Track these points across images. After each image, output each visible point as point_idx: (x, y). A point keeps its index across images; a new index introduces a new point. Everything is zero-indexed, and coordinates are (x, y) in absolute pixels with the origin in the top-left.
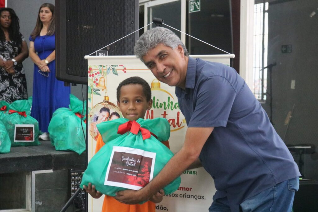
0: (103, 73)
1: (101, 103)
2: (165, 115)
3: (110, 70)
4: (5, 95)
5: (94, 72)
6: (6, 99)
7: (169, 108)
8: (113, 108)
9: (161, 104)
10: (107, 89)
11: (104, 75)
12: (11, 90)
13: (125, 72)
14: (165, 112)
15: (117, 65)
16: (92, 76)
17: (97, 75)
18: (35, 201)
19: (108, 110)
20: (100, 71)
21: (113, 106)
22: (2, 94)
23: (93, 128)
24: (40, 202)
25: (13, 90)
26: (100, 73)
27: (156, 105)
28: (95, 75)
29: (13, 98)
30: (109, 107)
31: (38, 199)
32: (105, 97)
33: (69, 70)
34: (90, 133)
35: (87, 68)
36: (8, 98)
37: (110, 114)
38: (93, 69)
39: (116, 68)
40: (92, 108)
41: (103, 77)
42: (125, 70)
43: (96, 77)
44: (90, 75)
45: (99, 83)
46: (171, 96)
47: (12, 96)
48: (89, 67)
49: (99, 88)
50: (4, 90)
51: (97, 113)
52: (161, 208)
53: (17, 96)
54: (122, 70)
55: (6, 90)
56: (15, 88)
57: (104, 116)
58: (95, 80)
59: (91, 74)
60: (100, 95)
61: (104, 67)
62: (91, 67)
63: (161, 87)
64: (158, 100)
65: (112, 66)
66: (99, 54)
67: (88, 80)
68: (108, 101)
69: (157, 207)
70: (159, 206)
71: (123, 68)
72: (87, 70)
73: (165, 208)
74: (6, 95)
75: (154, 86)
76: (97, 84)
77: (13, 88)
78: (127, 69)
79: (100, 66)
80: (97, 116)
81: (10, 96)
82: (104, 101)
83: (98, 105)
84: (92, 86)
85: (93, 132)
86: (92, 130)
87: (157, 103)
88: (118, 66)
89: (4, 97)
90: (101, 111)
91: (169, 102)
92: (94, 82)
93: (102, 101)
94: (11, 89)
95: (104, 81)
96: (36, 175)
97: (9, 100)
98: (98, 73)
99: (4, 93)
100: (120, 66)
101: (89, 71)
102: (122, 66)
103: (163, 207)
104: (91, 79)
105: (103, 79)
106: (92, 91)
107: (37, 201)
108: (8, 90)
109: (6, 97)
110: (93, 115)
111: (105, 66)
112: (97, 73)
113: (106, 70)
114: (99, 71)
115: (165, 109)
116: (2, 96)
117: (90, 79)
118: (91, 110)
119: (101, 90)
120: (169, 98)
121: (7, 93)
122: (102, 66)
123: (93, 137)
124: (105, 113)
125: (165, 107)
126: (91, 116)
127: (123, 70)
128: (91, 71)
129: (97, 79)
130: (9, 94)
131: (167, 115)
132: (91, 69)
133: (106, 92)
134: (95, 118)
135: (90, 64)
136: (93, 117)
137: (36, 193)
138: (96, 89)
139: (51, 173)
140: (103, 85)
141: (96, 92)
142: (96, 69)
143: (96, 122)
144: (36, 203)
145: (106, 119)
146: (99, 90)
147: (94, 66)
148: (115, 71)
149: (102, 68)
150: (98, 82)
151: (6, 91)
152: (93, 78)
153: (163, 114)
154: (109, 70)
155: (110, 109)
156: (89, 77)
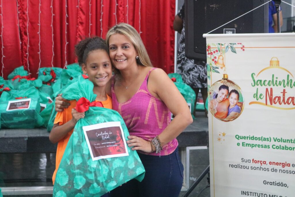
0: (222, 51)
1: (220, 81)
2: (284, 92)
3: (229, 48)
4: (192, 74)
5: (212, 50)
6: (193, 78)
7: (288, 86)
8: (232, 86)
9: (280, 82)
10: (226, 66)
11: (222, 53)
12: (199, 69)
13: (244, 50)
14: (284, 90)
15: (234, 43)
16: (211, 54)
17: (215, 54)
18: (190, 177)
19: (227, 88)
20: (219, 49)
21: (232, 84)
22: (190, 72)
23: (213, 105)
24: (194, 177)
25: (201, 69)
26: (219, 52)
27: (276, 83)
28: (213, 53)
29: (201, 77)
30: (228, 84)
31: (193, 175)
32: (224, 75)
33: (196, 48)
34: (210, 110)
35: (206, 47)
36: (195, 76)
37: (230, 92)
38: (211, 47)
39: (234, 46)
40: (212, 86)
41: (222, 55)
42: (243, 48)
43: (215, 55)
44: (209, 54)
45: (218, 61)
46: (290, 74)
47: (199, 75)
48: (208, 45)
49: (217, 66)
50: (192, 68)
51: (216, 91)
52: (282, 185)
53: (205, 76)
54: (240, 49)
55: (194, 68)
56: (203, 67)
57: (223, 94)
58: (214, 59)
59: (210, 52)
60: (218, 72)
61: (222, 45)
62: (209, 45)
63: (280, 65)
64: (277, 78)
65: (230, 44)
66: (227, 32)
67: (207, 58)
68: (227, 79)
69: (278, 183)
70: (279, 182)
71: (241, 46)
72: (206, 49)
73: (285, 185)
74: (194, 74)
75: (273, 64)
76: (215, 62)
77: (201, 67)
78: (245, 47)
79: (218, 44)
80: (217, 93)
81: (197, 75)
82: (223, 79)
83: (217, 83)
84: (211, 64)
85: (213, 109)
86: (211, 107)
87: (276, 81)
88: (237, 44)
89: (191, 76)
90: (220, 89)
91: (288, 80)
92: (213, 60)
93: (221, 79)
94: (199, 67)
95: (223, 59)
96: (190, 151)
97: (197, 79)
98: (217, 51)
99: (191, 72)
100: (238, 44)
101: (207, 49)
102: (240, 44)
103: (284, 184)
104: (210, 57)
105: (221, 57)
106: (210, 69)
107: (192, 177)
108: (196, 68)
109: (193, 75)
110: (212, 92)
111: (224, 44)
112: (215, 51)
113: (224, 48)
114: (217, 49)
115: (284, 87)
116: (189, 74)
117: (208, 57)
118: (210, 88)
119: (220, 68)
120: (288, 76)
121: (194, 72)
122: (221, 44)
123: (213, 114)
124: (224, 91)
125: (284, 84)
126: (210, 93)
127: (242, 48)
128: (210, 49)
129: (215, 58)
130: (196, 72)
131: (286, 92)
132: (209, 47)
133: (225, 70)
134: (214, 95)
135: (208, 42)
136: (212, 95)
137: (190, 169)
138: (215, 67)
139: (206, 150)
140: (222, 63)
141: (215, 70)
142: (214, 47)
143: (215, 99)
144: (190, 179)
145: (225, 96)
146: (217, 68)
147: (213, 44)
148: (234, 49)
149: (220, 46)
150: (216, 60)
151: (194, 70)
152: (211, 56)
153: (282, 91)
154: (227, 48)
155: (229, 86)
156: (207, 55)
